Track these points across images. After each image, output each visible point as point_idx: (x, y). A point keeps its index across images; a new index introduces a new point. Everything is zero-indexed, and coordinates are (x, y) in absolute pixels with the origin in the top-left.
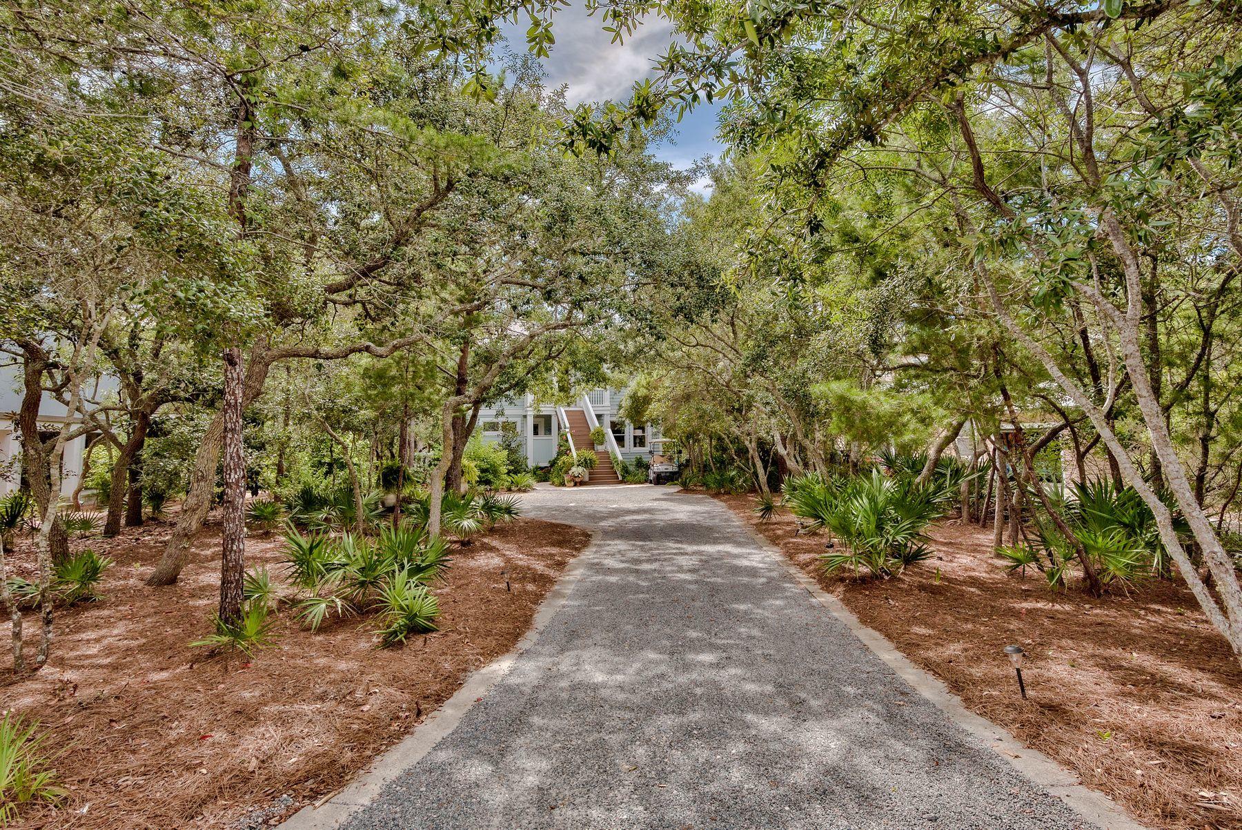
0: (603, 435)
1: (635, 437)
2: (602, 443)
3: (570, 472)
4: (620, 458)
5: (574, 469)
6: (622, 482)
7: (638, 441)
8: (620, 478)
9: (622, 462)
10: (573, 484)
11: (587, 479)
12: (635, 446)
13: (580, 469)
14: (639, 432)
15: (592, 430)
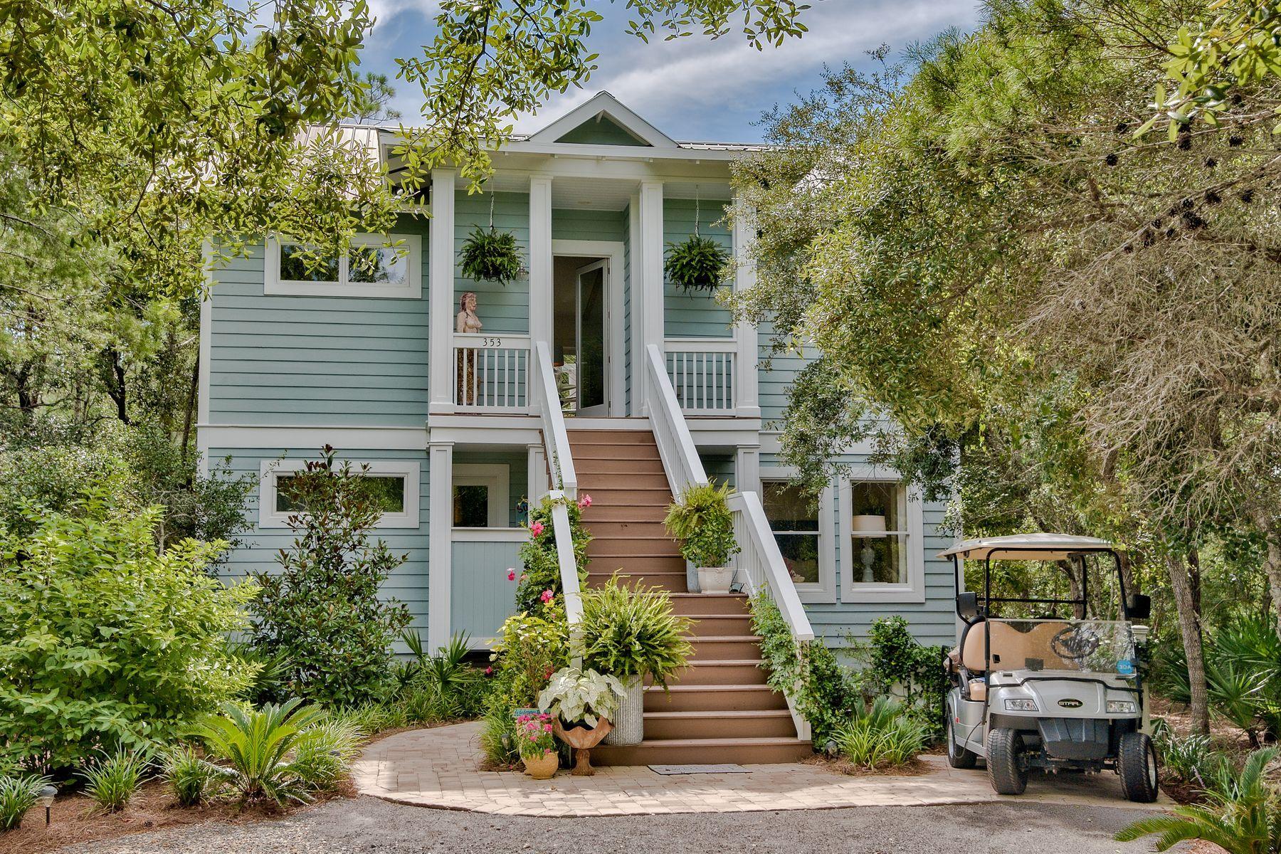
0: (726, 524)
1: (858, 544)
2: (717, 558)
3: (544, 698)
4: (801, 628)
5: (562, 683)
6: (812, 752)
7: (868, 554)
8: (804, 731)
9: (811, 651)
10: (552, 760)
11: (631, 731)
12: (858, 576)
13: (593, 687)
14: (873, 526)
15: (680, 501)
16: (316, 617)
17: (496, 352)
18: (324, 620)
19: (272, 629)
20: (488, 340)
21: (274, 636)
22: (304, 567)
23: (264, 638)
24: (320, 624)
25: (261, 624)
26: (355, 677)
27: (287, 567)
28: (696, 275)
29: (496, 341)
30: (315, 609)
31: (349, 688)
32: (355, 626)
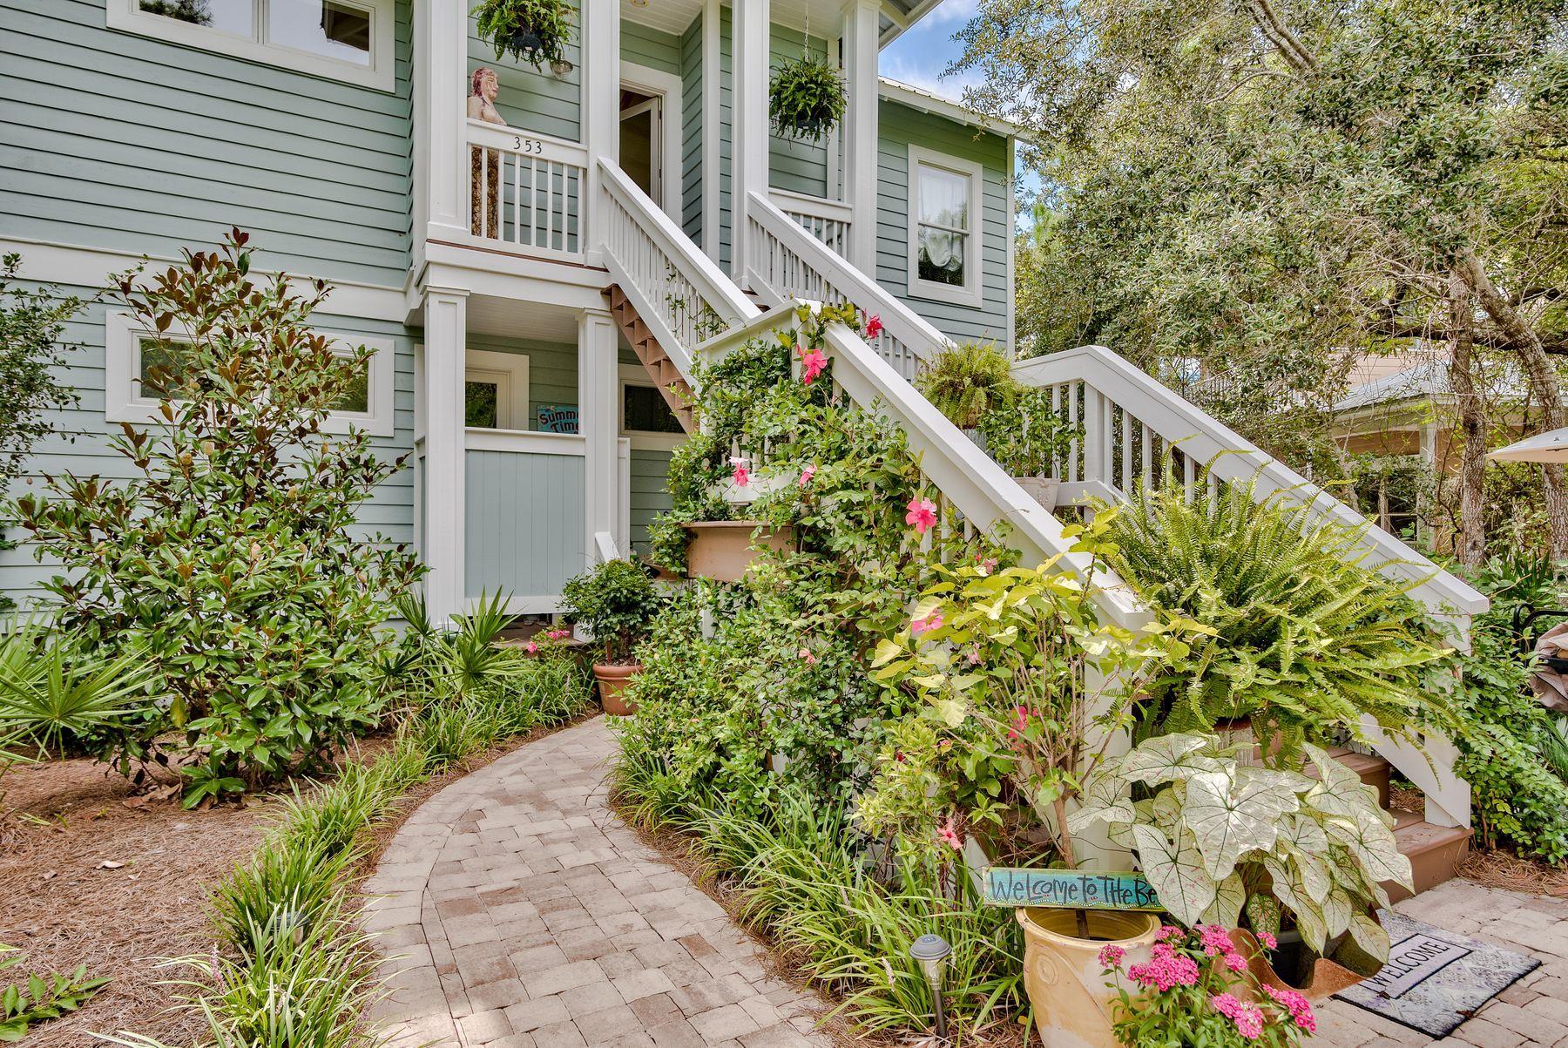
16: (217, 569)
17: (534, 163)
18: (237, 576)
19: (109, 594)
20: (523, 142)
21: (117, 607)
22: (189, 468)
23: (87, 616)
24: (227, 586)
25: (81, 584)
26: (313, 688)
27: (143, 463)
28: (813, 104)
29: (534, 145)
30: (214, 553)
31: (299, 712)
32: (309, 587)
